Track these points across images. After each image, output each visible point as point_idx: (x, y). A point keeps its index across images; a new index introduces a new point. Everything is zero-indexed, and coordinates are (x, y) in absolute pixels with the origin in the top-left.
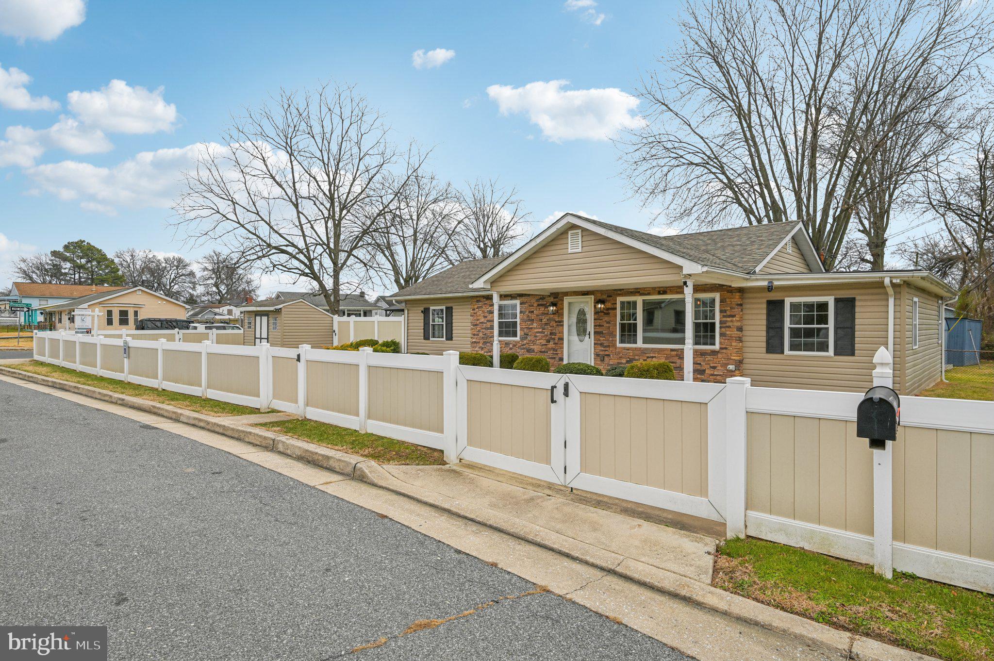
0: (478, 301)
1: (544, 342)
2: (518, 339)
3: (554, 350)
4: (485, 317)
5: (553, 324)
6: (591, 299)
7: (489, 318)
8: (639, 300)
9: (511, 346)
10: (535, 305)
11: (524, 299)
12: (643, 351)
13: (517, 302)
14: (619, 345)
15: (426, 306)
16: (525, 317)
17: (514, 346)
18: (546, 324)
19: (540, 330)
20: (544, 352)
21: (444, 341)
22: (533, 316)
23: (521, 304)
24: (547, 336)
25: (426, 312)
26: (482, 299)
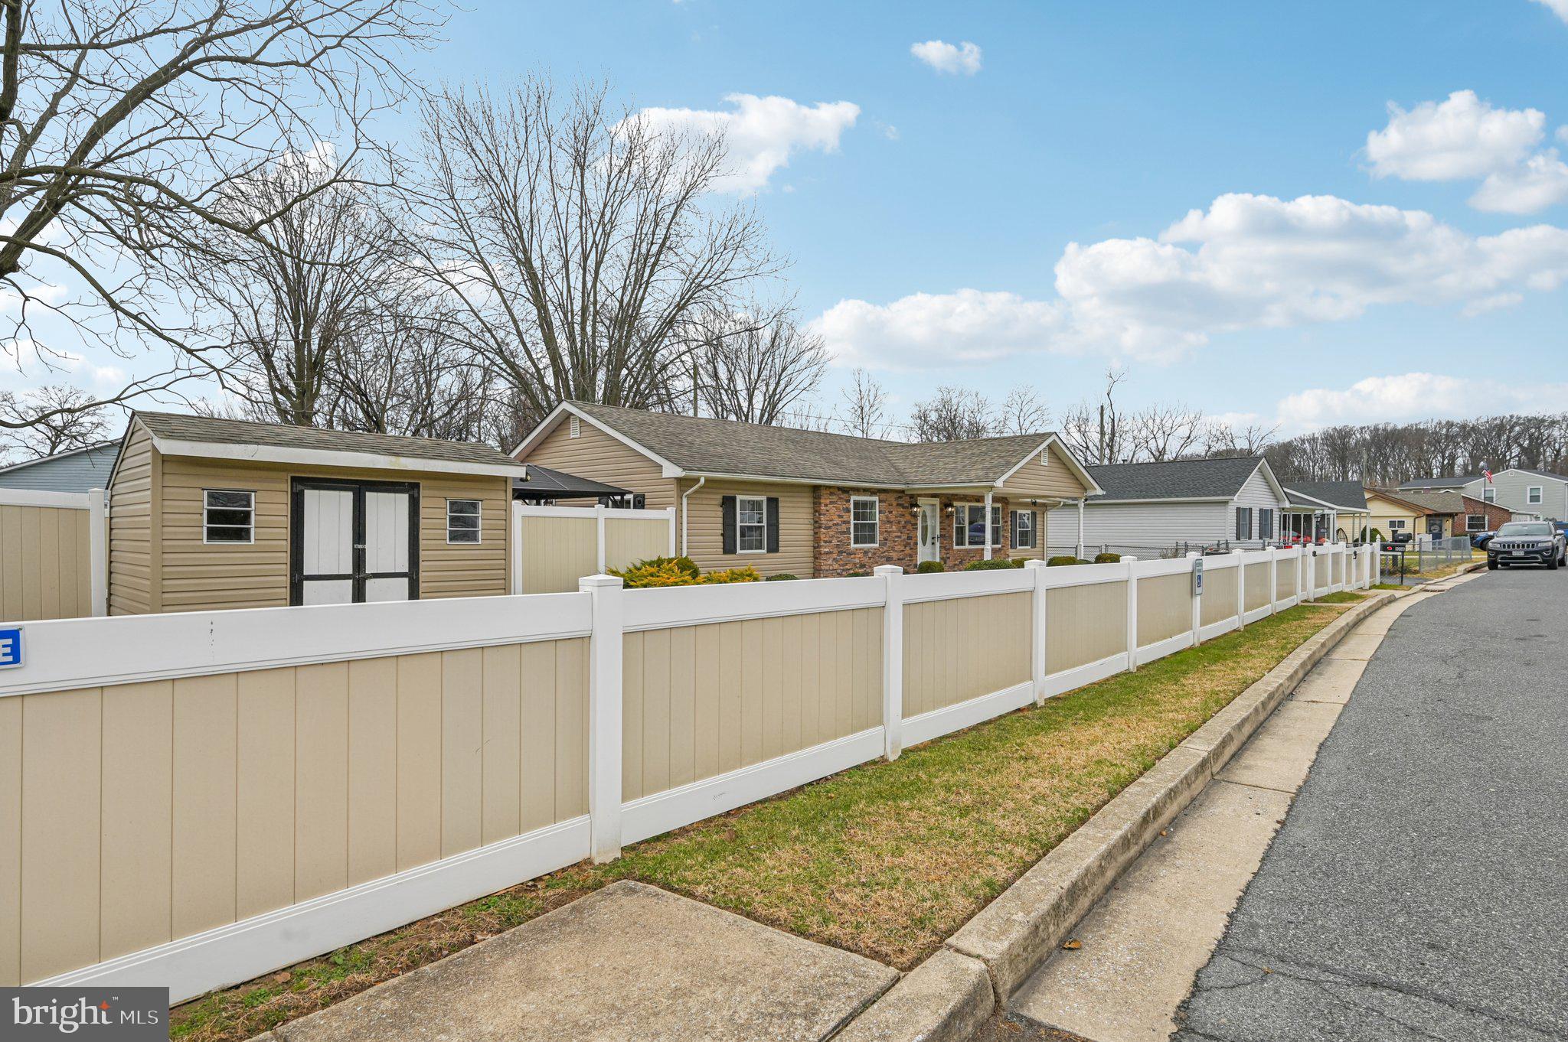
0: (832, 494)
1: (902, 548)
2: (877, 545)
3: (911, 556)
4: (840, 516)
5: (909, 527)
6: (936, 501)
7: (845, 518)
8: (967, 505)
9: (870, 555)
10: (894, 504)
11: (883, 496)
12: (968, 551)
13: (875, 498)
14: (955, 547)
15: (729, 493)
16: (884, 519)
17: (874, 554)
18: (904, 527)
19: (899, 534)
20: (902, 559)
21: (764, 554)
22: (892, 518)
23: (880, 501)
24: (904, 540)
25: (728, 503)
26: (836, 491)
